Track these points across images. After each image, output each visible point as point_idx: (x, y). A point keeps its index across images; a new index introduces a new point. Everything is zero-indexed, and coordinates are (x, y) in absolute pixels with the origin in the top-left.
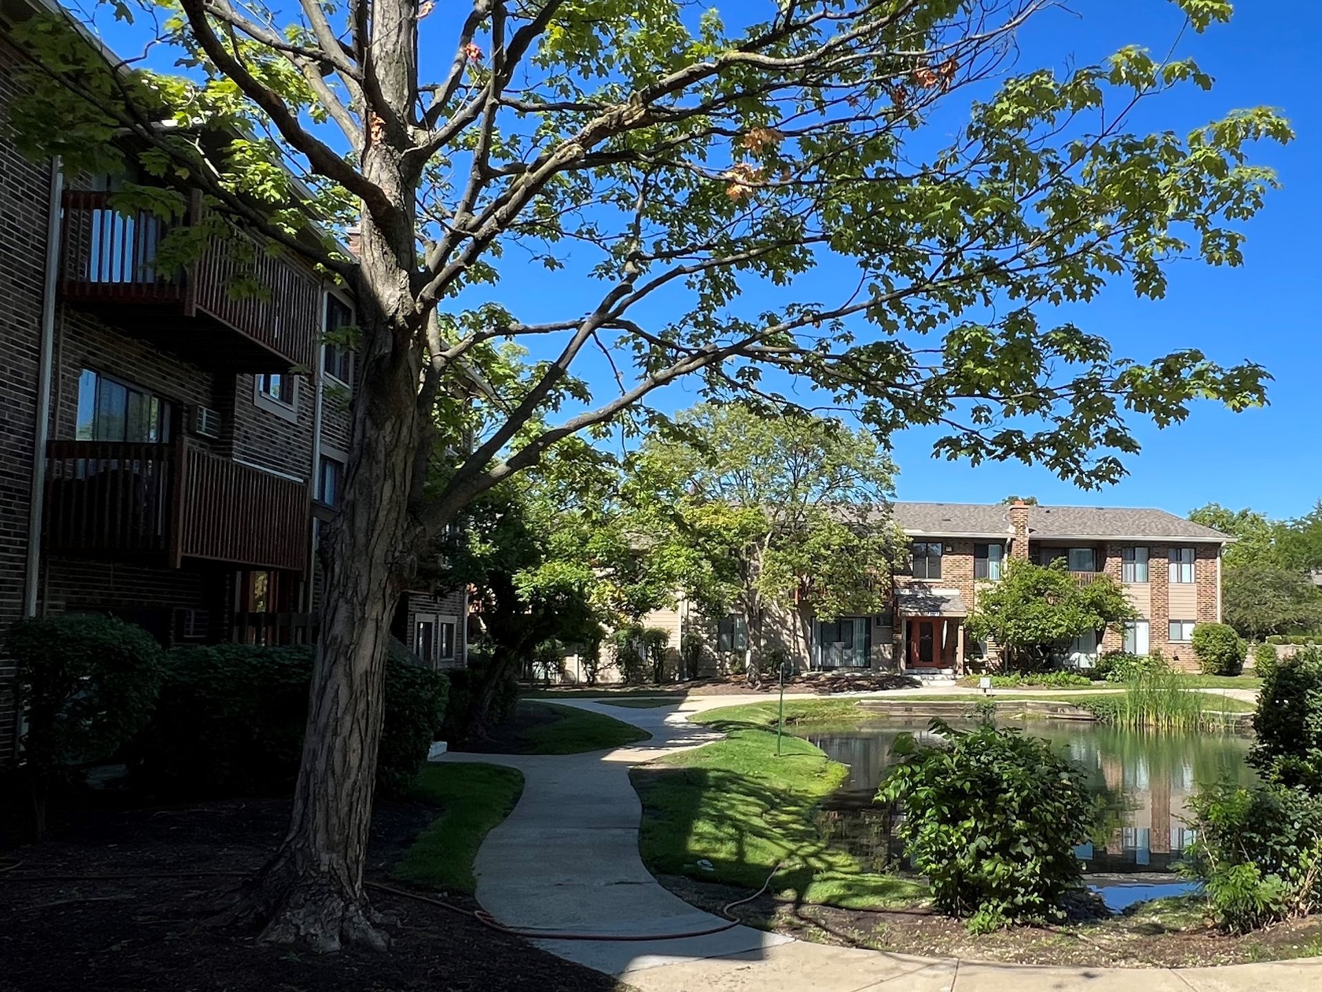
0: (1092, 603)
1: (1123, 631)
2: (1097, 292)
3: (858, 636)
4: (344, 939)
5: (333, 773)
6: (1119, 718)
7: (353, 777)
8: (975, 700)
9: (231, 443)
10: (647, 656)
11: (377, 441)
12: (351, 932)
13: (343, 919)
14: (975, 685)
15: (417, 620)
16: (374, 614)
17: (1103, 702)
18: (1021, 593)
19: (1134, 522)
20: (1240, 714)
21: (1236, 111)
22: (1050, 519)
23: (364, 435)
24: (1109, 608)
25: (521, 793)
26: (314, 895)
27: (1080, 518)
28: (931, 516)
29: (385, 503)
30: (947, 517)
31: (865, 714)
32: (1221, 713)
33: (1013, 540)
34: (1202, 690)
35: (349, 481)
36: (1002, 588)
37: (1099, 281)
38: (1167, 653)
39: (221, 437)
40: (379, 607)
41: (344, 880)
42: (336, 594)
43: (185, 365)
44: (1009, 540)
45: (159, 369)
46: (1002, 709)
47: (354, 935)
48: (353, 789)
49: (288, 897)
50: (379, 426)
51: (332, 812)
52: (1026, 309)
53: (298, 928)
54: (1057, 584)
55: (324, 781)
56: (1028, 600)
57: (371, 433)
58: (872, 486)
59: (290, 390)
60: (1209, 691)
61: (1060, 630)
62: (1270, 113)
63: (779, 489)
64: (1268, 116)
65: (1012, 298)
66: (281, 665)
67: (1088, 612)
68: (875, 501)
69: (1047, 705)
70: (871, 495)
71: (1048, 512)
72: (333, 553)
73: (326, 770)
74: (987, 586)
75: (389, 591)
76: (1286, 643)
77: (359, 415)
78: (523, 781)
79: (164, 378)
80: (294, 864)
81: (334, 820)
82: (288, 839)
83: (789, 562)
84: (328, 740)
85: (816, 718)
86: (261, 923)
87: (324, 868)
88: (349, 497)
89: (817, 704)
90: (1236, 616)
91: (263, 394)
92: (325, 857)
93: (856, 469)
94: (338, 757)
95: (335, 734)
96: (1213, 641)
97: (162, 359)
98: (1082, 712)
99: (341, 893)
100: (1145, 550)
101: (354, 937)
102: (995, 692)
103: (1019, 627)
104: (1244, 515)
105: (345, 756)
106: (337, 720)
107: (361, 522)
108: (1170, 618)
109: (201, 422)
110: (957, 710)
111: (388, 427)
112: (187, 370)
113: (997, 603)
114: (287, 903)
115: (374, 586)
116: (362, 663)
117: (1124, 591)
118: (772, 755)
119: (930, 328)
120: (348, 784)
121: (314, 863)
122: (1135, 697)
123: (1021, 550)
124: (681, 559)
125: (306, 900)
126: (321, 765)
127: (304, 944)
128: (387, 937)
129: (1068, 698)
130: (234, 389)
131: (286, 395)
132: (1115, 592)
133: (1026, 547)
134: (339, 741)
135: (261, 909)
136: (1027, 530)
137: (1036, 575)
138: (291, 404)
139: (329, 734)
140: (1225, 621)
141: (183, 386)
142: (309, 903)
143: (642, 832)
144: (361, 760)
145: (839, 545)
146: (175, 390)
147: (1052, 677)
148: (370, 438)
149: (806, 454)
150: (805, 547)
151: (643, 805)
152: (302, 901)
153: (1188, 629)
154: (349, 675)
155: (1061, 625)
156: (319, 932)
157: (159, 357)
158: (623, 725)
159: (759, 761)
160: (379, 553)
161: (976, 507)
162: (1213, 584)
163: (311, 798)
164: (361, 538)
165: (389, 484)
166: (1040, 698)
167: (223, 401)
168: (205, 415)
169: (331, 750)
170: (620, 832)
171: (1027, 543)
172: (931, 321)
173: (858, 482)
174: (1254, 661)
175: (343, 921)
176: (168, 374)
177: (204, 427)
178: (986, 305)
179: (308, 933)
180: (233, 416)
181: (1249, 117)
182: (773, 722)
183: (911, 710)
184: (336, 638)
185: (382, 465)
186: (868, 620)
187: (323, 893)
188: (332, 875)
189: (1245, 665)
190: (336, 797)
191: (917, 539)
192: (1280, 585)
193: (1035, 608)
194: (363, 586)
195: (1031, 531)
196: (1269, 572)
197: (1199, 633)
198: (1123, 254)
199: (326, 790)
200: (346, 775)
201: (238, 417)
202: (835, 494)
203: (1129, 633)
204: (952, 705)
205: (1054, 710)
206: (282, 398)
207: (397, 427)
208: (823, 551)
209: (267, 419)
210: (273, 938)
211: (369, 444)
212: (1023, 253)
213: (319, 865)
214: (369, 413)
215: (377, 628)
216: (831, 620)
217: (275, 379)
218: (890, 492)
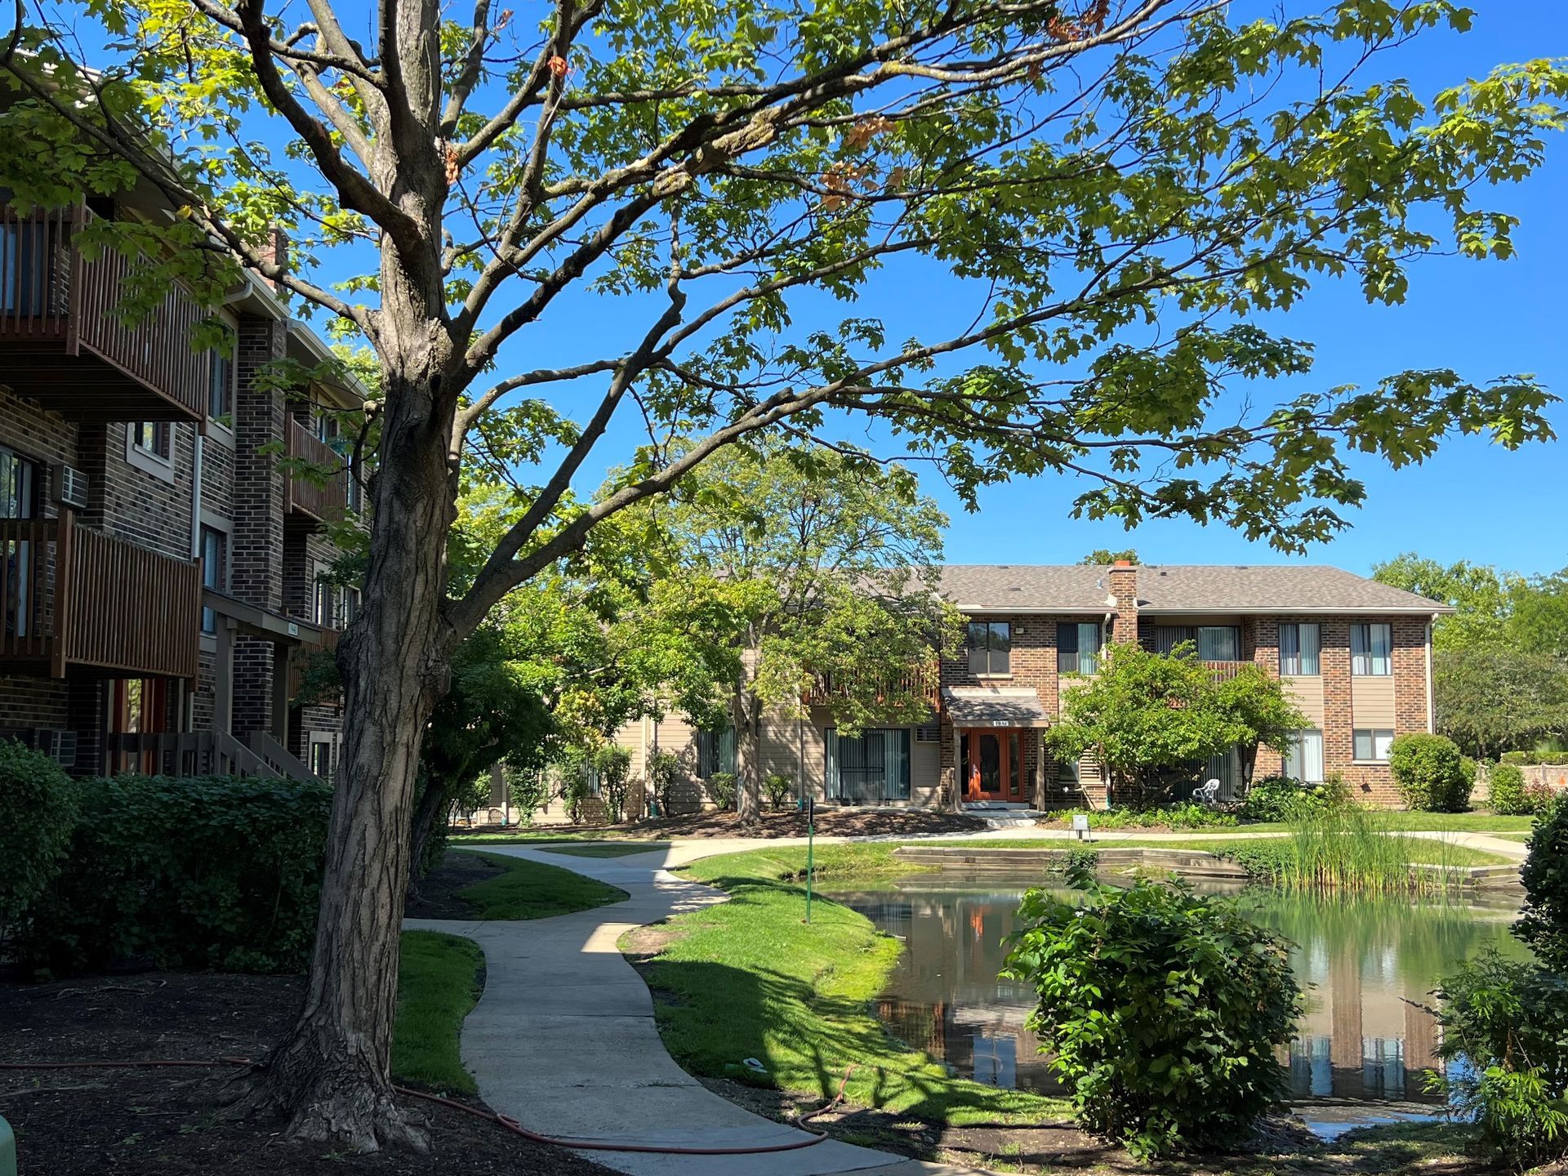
0: (1237, 706)
1: (1282, 747)
2: (1300, 297)
3: (893, 756)
4: (381, 1139)
5: (360, 933)
6: (1284, 875)
7: (381, 938)
8: (1068, 847)
9: (102, 513)
10: (600, 785)
11: (406, 527)
12: (387, 1130)
13: (375, 1114)
14: (1067, 826)
15: (312, 740)
16: (405, 738)
17: (1257, 851)
18: (1129, 693)
19: (1295, 586)
20: (1470, 870)
21: (1502, 67)
22: (1168, 584)
23: (391, 520)
24: (1263, 713)
25: (484, 970)
26: (342, 1083)
27: (1214, 582)
28: (992, 584)
29: (416, 601)
30: (1015, 585)
31: (908, 867)
32: (1440, 867)
33: (1114, 616)
34: (1408, 834)
35: (374, 577)
36: (1100, 687)
37: (1301, 283)
38: (1351, 779)
39: (89, 506)
40: (410, 728)
41: (373, 1064)
42: (361, 713)
43: (47, 414)
44: (1108, 616)
45: (19, 421)
46: (1105, 860)
47: (391, 1134)
48: (382, 954)
49: (313, 1086)
50: (409, 508)
51: (359, 983)
52: (1202, 323)
53: (329, 1123)
54: (1182, 678)
55: (350, 943)
56: (1139, 703)
57: (400, 517)
58: (911, 544)
59: (166, 440)
60: (1419, 835)
61: (1189, 746)
62: (1549, 67)
63: (783, 553)
64: (1547, 72)
65: (1184, 308)
66: (198, 801)
67: (1230, 720)
68: (914, 566)
69: (1174, 855)
70: (908, 558)
71: (1164, 574)
72: (357, 663)
73: (352, 931)
74: (1077, 683)
75: (420, 710)
76: (1532, 762)
77: (385, 495)
78: (482, 954)
79: (26, 432)
80: (317, 1044)
81: (361, 992)
82: (308, 1014)
83: (796, 654)
84: (353, 893)
85: (840, 872)
86: (284, 1116)
87: (351, 1051)
88: (375, 595)
89: (839, 852)
90: (1455, 723)
91: (137, 447)
92: (352, 1037)
93: (888, 521)
94: (365, 912)
95: (362, 886)
96: (1424, 761)
97: (23, 408)
98: (1226, 866)
99: (371, 1081)
100: (1314, 628)
101: (391, 1136)
102: (1094, 836)
103: (1128, 741)
104: (1459, 572)
105: (373, 913)
106: (364, 868)
107: (390, 626)
108: (1356, 727)
109: (67, 487)
110: (1041, 862)
111: (420, 508)
112: (49, 421)
113: (1095, 708)
114: (313, 1092)
115: (406, 704)
116: (391, 800)
117: (1285, 689)
118: (799, 921)
119: (1070, 357)
120: (376, 948)
121: (341, 1045)
122: (1305, 844)
123: (1126, 631)
124: (671, 652)
125: (334, 1089)
126: (346, 924)
127: (338, 1140)
128: (427, 1137)
129: (1205, 844)
130: (104, 442)
131: (161, 448)
132: (1273, 690)
133: (1135, 627)
134: (366, 893)
135: (281, 1100)
136: (1135, 602)
137: (1150, 667)
138: (167, 458)
139: (355, 885)
140: (1439, 731)
141: (46, 441)
142: (338, 1093)
143: (661, 1021)
144: (390, 917)
145: (868, 628)
146: (35, 446)
147: (1180, 816)
148: (398, 523)
149: (817, 502)
150: (821, 632)
151: (650, 987)
152: (330, 1090)
153: (1383, 744)
154: (378, 813)
155: (1189, 740)
156: (353, 1129)
157: (18, 405)
158: (584, 880)
159: (785, 928)
160: (411, 663)
161: (1056, 570)
162: (1420, 675)
163: (335, 963)
164: (390, 645)
165: (420, 579)
166: (1162, 844)
167: (91, 459)
168: (71, 476)
169: (357, 904)
170: (631, 1020)
171: (1135, 620)
172: (1071, 348)
173: (889, 540)
174: (1487, 790)
175: (375, 1116)
176: (30, 426)
177: (70, 493)
178: (1148, 322)
179: (340, 1129)
180: (103, 478)
181: (1521, 75)
182: (783, 877)
183: (974, 861)
184: (362, 768)
185: (413, 556)
186: (906, 733)
187: (352, 1082)
188: (361, 1058)
189: (1472, 797)
190: (364, 964)
191: (977, 618)
192: (1522, 677)
193: (1150, 716)
194: (393, 703)
195: (1140, 603)
196: (1506, 655)
197: (1401, 749)
198: (1349, 252)
199: (351, 955)
200: (374, 937)
201: (110, 480)
202: (858, 557)
203: (1293, 750)
204: (1032, 854)
205: (1186, 861)
206: (156, 450)
207: (429, 508)
208: (844, 636)
209: (142, 480)
210: (304, 1133)
211: (398, 531)
212: (1203, 254)
213: (345, 1047)
214: (397, 492)
215: (409, 754)
216: (856, 734)
217: (148, 429)
218: (935, 553)
